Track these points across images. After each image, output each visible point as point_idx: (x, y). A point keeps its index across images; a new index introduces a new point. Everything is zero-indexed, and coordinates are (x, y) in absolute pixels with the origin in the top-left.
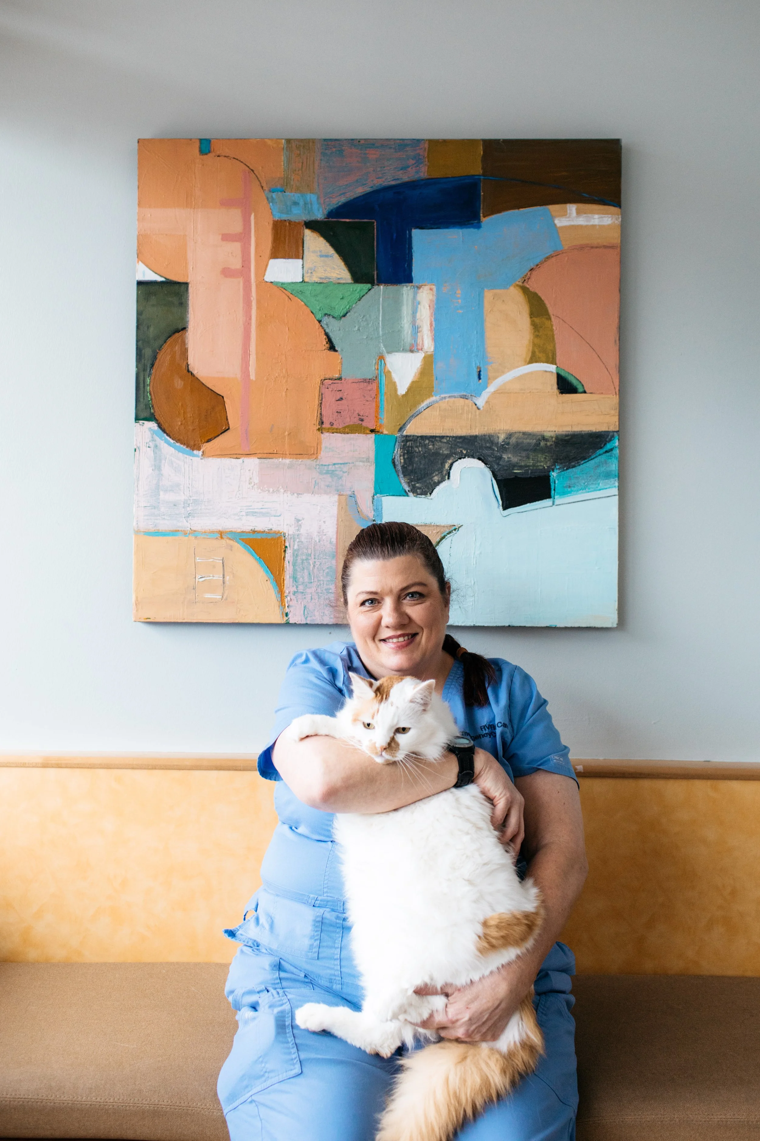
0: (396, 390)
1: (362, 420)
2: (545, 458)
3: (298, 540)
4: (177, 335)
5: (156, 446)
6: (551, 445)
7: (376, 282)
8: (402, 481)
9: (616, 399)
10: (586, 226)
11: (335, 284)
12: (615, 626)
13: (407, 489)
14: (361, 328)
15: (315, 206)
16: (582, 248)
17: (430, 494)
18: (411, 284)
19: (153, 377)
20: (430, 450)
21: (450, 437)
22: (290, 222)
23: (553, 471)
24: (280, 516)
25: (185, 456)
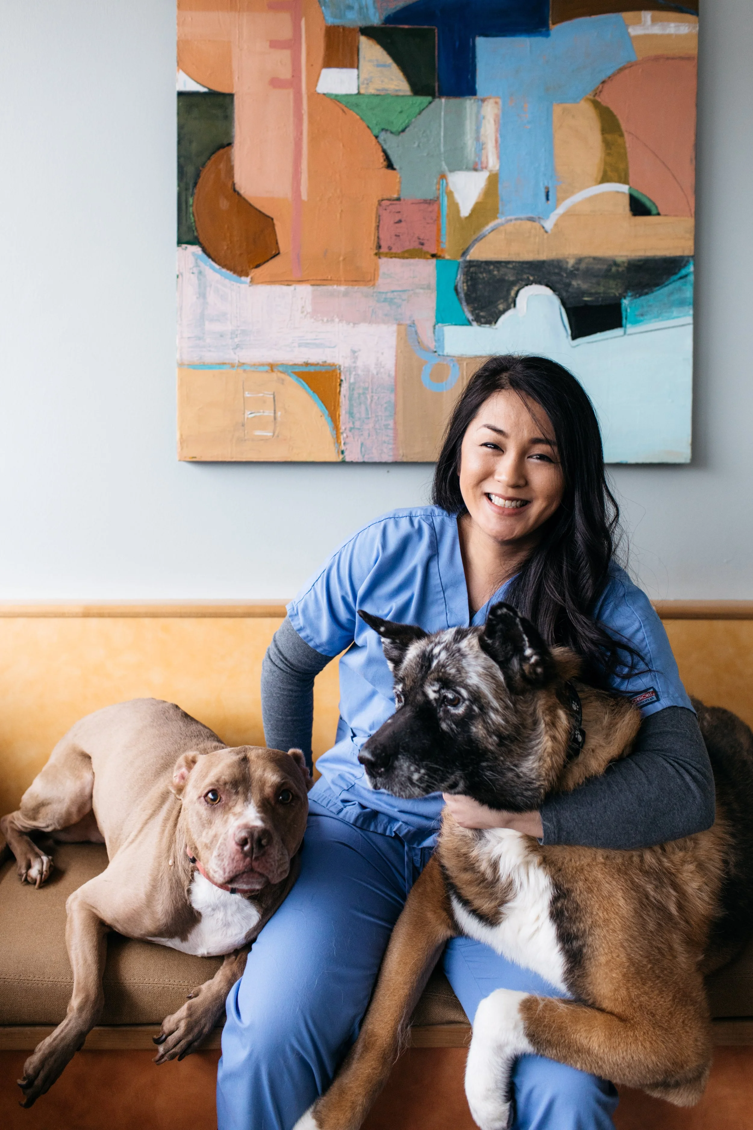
0: (458, 211)
1: (422, 244)
2: (617, 285)
3: (354, 373)
4: (221, 151)
5: (200, 273)
6: (623, 271)
7: (437, 94)
8: (466, 310)
9: (690, 222)
10: (662, 36)
11: (392, 96)
12: (688, 461)
13: (471, 317)
14: (421, 145)
15: (372, 11)
16: (657, 59)
17: (495, 323)
18: (474, 97)
19: (196, 197)
20: (494, 276)
21: (516, 262)
22: (344, 28)
23: (625, 298)
24: (334, 347)
25: (233, 283)
